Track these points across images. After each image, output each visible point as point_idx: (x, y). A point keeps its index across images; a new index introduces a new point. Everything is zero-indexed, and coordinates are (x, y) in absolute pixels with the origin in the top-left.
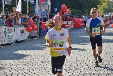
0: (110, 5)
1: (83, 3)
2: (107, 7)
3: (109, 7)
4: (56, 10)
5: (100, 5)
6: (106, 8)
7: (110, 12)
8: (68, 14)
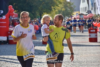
0: (67, 7)
1: (34, 4)
2: (63, 9)
3: (66, 10)
4: (2, 12)
5: (54, 7)
6: (61, 11)
7: (67, 16)
8: (15, 17)
